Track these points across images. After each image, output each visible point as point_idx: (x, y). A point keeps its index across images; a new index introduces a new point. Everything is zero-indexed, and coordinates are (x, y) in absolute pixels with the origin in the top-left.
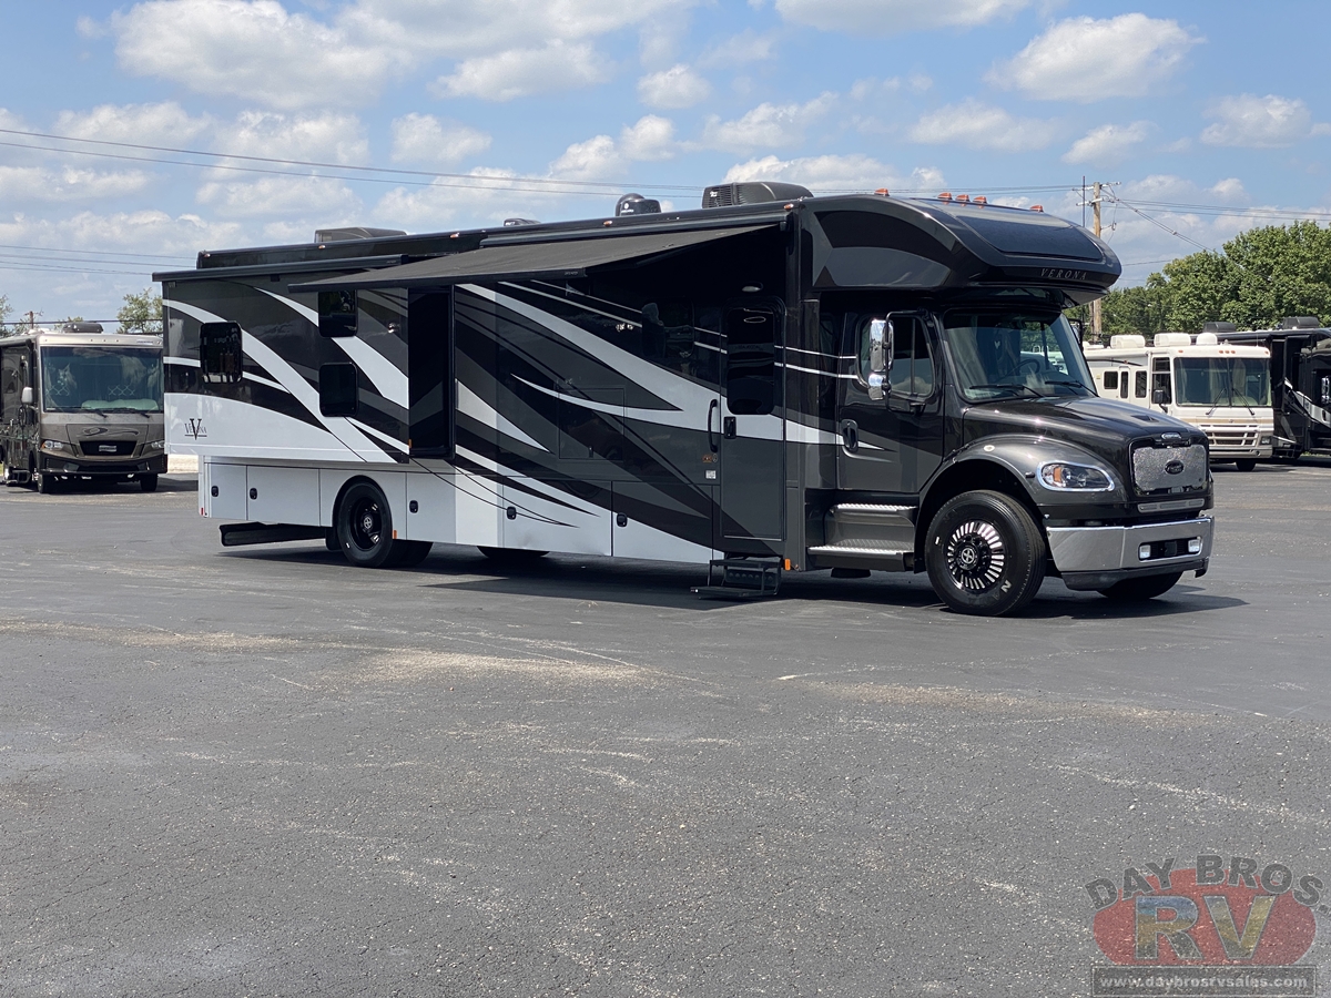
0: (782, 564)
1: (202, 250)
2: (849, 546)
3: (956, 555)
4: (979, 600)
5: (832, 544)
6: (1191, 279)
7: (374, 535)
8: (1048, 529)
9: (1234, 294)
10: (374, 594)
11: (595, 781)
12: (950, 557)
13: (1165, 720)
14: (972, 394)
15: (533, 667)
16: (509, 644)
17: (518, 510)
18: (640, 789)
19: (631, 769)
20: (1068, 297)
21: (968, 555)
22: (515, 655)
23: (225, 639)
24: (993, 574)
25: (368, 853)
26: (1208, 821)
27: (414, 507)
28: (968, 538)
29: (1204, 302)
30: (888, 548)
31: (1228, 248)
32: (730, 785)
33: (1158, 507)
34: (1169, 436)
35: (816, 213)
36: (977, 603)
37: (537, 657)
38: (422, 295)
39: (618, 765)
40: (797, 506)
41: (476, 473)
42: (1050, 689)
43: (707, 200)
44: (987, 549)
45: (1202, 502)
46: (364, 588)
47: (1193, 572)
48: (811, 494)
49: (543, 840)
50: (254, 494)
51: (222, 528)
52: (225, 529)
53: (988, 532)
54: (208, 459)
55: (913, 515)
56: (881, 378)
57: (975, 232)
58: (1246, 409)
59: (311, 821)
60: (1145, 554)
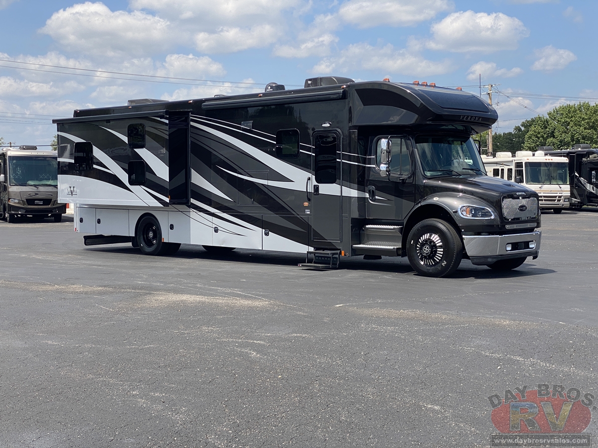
0: (340, 253)
1: (76, 109)
2: (371, 245)
3: (421, 249)
4: (431, 269)
5: (363, 244)
6: (533, 128)
7: (154, 240)
8: (463, 236)
9: (552, 135)
10: (152, 267)
11: (241, 354)
12: (418, 250)
13: (517, 325)
14: (428, 174)
15: (220, 301)
16: (210, 290)
17: (219, 228)
18: (262, 358)
19: (259, 349)
20: (474, 130)
21: (426, 249)
22: (212, 295)
23: (78, 288)
24: (438, 258)
25: (124, 390)
26: (536, 374)
27: (172, 227)
28: (426, 241)
29: (539, 138)
30: (389, 246)
31: (549, 114)
32: (305, 357)
33: (515, 226)
34: (520, 193)
35: (356, 90)
36: (431, 271)
37: (222, 296)
38: (176, 129)
39: (254, 347)
40: (348, 226)
41: (200, 211)
42: (463, 311)
43: (307, 84)
44: (435, 246)
45: (535, 224)
46: (146, 264)
47: (532, 257)
48: (354, 221)
49: (211, 384)
50: (99, 222)
51: (85, 237)
52: (86, 238)
53: (436, 238)
54: (78, 206)
55: (401, 230)
56: (386, 166)
57: (430, 98)
58: (557, 186)
59: (99, 374)
60: (509, 248)
